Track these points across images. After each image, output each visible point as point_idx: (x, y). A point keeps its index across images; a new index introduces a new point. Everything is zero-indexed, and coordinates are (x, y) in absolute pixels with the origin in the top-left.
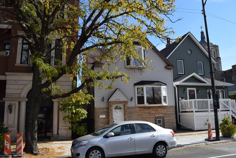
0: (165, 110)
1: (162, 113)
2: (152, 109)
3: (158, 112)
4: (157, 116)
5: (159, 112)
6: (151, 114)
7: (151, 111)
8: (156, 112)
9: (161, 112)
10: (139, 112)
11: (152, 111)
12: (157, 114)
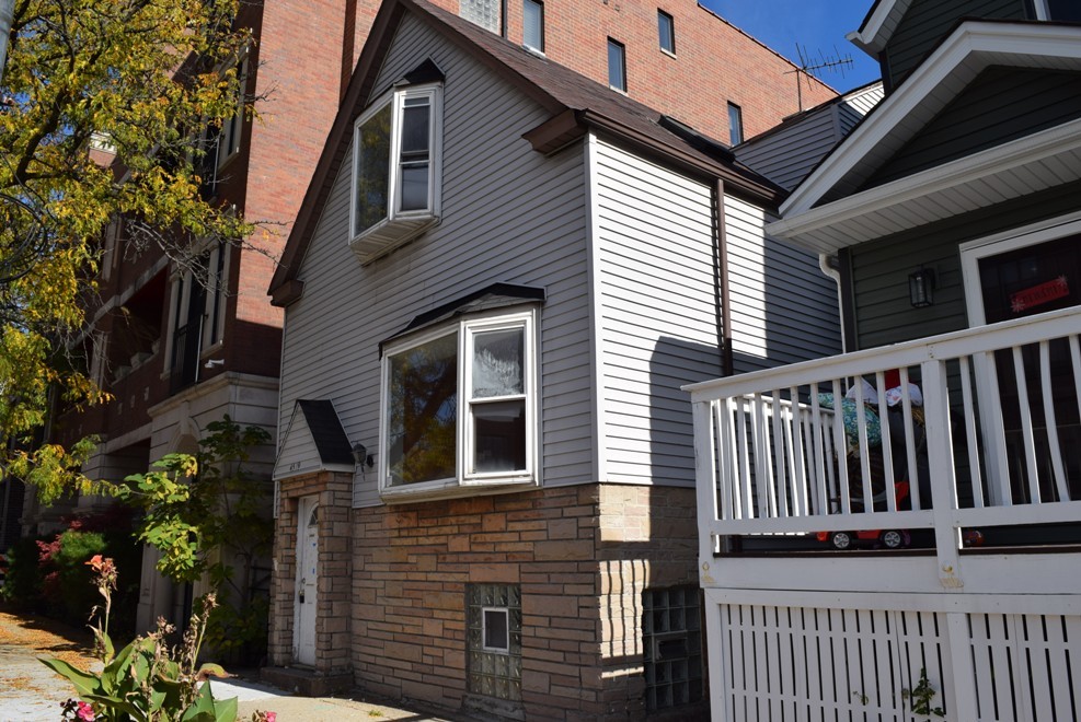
0: (530, 525)
1: (509, 558)
2: (453, 520)
3: (484, 543)
4: (478, 574)
5: (490, 548)
6: (449, 558)
7: (447, 535)
8: (474, 548)
9: (504, 548)
10: (398, 542)
11: (455, 535)
12: (481, 558)
